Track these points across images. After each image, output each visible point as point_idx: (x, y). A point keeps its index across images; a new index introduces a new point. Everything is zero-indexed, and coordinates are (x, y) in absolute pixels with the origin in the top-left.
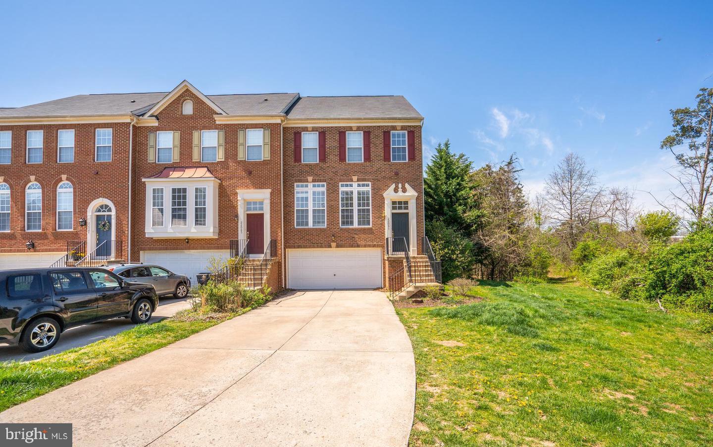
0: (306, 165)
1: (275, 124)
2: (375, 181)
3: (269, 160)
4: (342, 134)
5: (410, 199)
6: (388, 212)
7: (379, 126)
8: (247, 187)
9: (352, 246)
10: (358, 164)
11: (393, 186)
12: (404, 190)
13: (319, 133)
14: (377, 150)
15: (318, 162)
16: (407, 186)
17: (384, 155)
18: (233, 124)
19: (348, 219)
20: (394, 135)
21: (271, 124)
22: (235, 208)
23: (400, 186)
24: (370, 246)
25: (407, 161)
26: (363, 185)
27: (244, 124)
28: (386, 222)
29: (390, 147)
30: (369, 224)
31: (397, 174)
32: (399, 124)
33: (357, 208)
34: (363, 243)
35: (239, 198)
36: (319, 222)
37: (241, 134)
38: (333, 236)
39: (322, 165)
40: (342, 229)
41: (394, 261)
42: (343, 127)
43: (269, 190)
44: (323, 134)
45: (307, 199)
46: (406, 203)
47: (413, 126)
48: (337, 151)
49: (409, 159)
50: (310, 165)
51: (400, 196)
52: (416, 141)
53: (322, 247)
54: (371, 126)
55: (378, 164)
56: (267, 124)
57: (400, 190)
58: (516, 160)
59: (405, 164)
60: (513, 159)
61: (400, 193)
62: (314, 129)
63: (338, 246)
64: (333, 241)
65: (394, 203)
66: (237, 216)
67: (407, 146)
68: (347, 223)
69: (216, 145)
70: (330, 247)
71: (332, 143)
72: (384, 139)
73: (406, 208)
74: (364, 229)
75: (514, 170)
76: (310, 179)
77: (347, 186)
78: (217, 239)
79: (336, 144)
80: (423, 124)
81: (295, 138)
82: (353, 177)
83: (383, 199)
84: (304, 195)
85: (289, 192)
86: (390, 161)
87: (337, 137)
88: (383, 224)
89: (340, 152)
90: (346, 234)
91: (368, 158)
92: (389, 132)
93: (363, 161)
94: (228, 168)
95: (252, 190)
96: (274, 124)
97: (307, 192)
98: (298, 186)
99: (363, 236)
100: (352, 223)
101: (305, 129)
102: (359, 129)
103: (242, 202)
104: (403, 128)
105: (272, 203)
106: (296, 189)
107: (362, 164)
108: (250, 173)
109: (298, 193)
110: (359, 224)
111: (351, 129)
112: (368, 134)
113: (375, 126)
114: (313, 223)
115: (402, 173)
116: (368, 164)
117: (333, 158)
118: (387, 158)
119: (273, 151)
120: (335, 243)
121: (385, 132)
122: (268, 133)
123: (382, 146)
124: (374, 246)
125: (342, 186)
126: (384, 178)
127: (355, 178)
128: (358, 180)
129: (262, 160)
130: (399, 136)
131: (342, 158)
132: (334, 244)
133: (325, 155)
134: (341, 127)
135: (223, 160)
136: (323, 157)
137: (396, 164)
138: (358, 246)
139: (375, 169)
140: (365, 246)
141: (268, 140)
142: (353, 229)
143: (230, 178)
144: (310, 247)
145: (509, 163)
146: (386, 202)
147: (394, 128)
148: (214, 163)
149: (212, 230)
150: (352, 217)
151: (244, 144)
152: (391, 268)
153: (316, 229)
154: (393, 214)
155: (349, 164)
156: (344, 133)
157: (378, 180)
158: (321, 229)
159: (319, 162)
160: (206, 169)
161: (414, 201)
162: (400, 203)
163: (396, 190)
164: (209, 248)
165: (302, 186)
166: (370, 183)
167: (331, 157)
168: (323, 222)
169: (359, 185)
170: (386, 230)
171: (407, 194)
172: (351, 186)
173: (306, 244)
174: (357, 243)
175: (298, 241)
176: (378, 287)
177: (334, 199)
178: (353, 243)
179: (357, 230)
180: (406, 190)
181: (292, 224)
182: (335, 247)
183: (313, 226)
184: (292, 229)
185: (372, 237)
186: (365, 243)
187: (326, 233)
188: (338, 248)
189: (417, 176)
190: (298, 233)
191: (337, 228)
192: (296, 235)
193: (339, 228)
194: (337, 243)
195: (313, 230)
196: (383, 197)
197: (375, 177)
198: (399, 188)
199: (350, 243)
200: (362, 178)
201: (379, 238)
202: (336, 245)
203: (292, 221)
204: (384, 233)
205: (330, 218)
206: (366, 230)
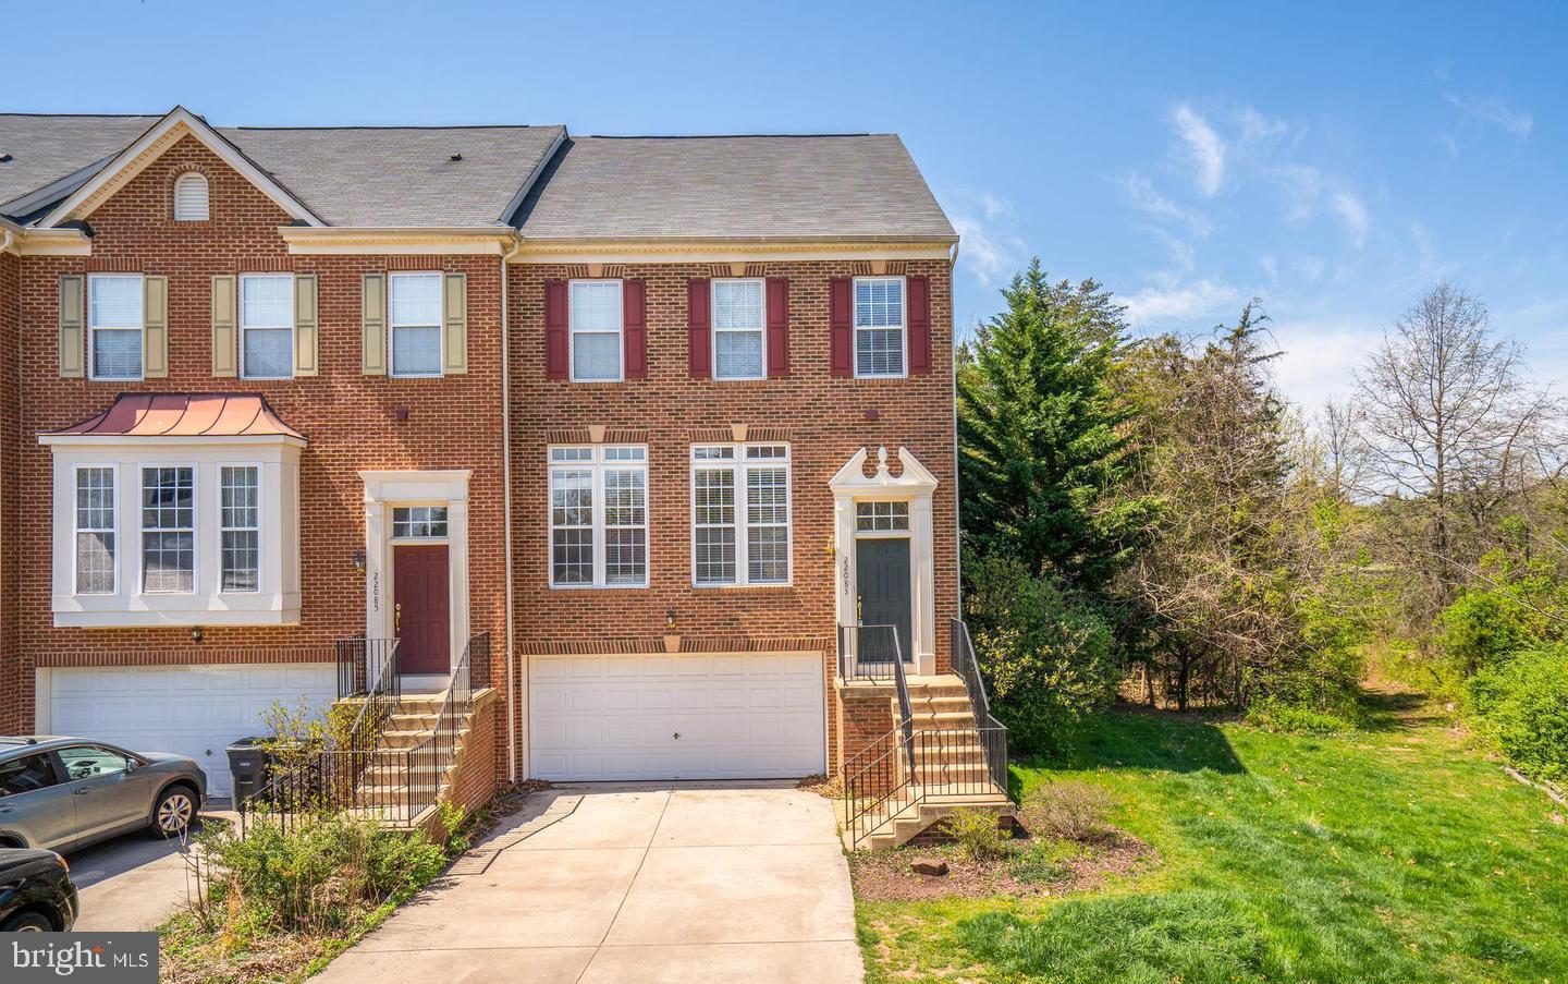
0: (585, 387)
1: (483, 257)
2: (803, 439)
3: (463, 376)
4: (697, 286)
5: (914, 497)
6: (843, 537)
7: (816, 264)
8: (394, 461)
9: (730, 648)
10: (749, 386)
11: (861, 456)
12: (896, 469)
13: (626, 284)
14: (811, 341)
15: (622, 378)
16: (904, 455)
17: (833, 356)
18: (343, 257)
19: (716, 559)
20: (864, 288)
21: (469, 257)
22: (354, 528)
23: (882, 454)
24: (786, 646)
25: (905, 374)
26: (766, 452)
27: (381, 258)
28: (838, 570)
29: (849, 330)
30: (783, 575)
31: (872, 416)
32: (879, 255)
33: (746, 525)
34: (765, 636)
35: (367, 498)
36: (626, 570)
37: (371, 288)
38: (671, 614)
39: (634, 387)
40: (698, 593)
41: (860, 701)
42: (701, 265)
43: (466, 474)
44: (637, 286)
45: (586, 499)
46: (902, 507)
47: (924, 262)
48: (681, 345)
49: (913, 368)
50: (598, 388)
51: (884, 487)
52: (935, 310)
53: (634, 650)
54: (791, 263)
55: (813, 383)
56: (455, 257)
57: (882, 467)
58: (1263, 323)
59: (898, 383)
60: (1251, 318)
61: (883, 478)
62: (609, 272)
63: (685, 647)
64: (671, 632)
65: (863, 508)
66: (361, 556)
67: (904, 327)
68: (716, 573)
69: (291, 324)
70: (661, 648)
71: (665, 317)
72: (833, 305)
73: (902, 524)
74: (770, 593)
75: (1254, 355)
76: (597, 431)
77: (714, 453)
78: (296, 628)
79: (681, 321)
80: (955, 256)
81: (548, 299)
82: (733, 425)
83: (828, 498)
84: (579, 484)
85: (529, 473)
86: (851, 375)
87: (683, 299)
88: (828, 578)
89: (691, 346)
90: (712, 608)
91: (780, 364)
92: (847, 282)
93: (764, 376)
94: (329, 399)
95: (411, 472)
96: (477, 257)
97: (588, 475)
98: (558, 456)
99: (765, 615)
100: (730, 572)
101: (581, 272)
102: (751, 270)
103: (379, 509)
104: (892, 268)
105: (472, 514)
106: (555, 466)
107: (761, 386)
108: (403, 416)
109: (558, 475)
110: (754, 573)
111: (725, 271)
112: (780, 286)
113: (803, 263)
114: (608, 573)
115: (891, 414)
116: (781, 384)
117: (670, 365)
118: (840, 366)
119: (475, 347)
120: (679, 637)
121: (834, 282)
122: (459, 285)
123: (825, 325)
124: (800, 646)
125: (700, 454)
126: (832, 429)
127: (740, 431)
128: (750, 437)
129: (442, 375)
130: (879, 289)
131: (699, 365)
132: (672, 641)
133: (643, 355)
134: (694, 265)
135: (315, 373)
136: (638, 363)
137: (871, 384)
138: (751, 647)
139: (803, 400)
140: (772, 647)
141: (459, 310)
142: (732, 593)
143: (338, 433)
144: (597, 650)
145: (1239, 334)
146: (838, 507)
147: (864, 268)
148: (286, 383)
149: (277, 603)
150: (730, 552)
151: (382, 322)
152: (852, 724)
153: (618, 594)
154: (860, 544)
155: (721, 385)
156: (706, 284)
157: (813, 436)
158: (631, 594)
159: (626, 377)
160: (257, 401)
161: (927, 503)
162: (882, 508)
163: (869, 470)
164: (270, 659)
165: (572, 456)
166: (787, 446)
167: (664, 362)
168: (640, 570)
169: (752, 453)
170: (838, 597)
171: (903, 481)
172: (728, 453)
173: (583, 639)
174: (745, 637)
175: (559, 630)
176: (813, 773)
177: (674, 498)
178: (735, 637)
179: (748, 594)
180: (902, 469)
181: (539, 576)
182: (677, 649)
183: (608, 581)
184: (539, 593)
185: (794, 618)
186: (773, 636)
187: (647, 604)
188: (684, 651)
189: (938, 424)
190: (558, 605)
191: (684, 591)
192: (553, 610)
193: (689, 591)
194: (682, 638)
195: (607, 597)
196: (829, 491)
197: (804, 425)
198: (879, 462)
199: (723, 637)
200: (763, 428)
201: (817, 622)
202: (681, 642)
203: (539, 567)
204: (831, 606)
205: (662, 557)
206: (773, 594)
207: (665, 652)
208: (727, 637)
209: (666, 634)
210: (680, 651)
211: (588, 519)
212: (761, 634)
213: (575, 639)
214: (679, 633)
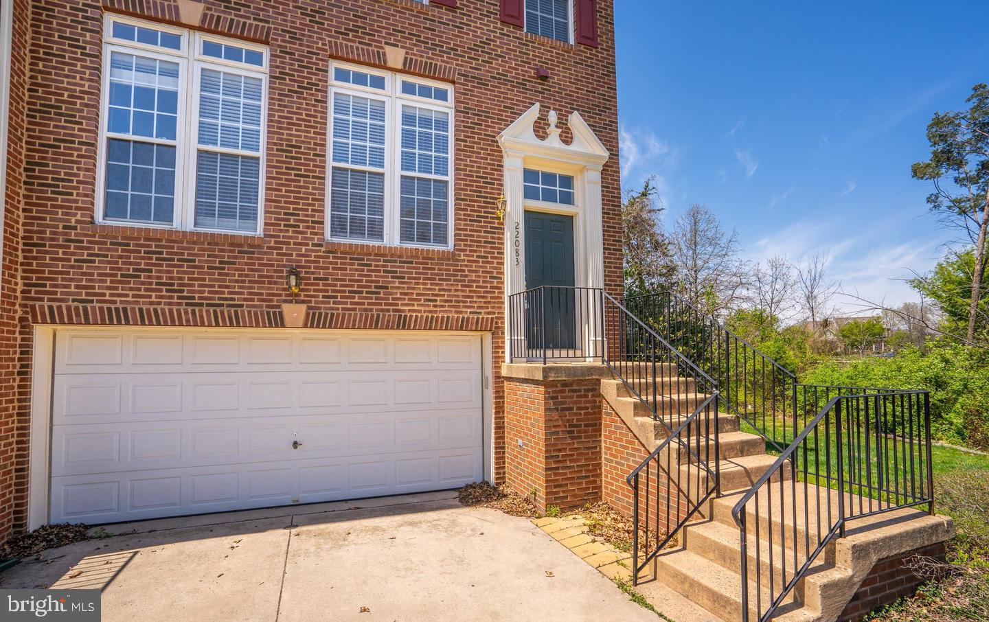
2: (468, 83)
5: (583, 169)
6: (513, 203)
9: (375, 324)
10: (409, 7)
11: (534, 112)
12: (567, 138)
16: (576, 121)
17: (503, 2)
19: (360, 213)
23: (553, 117)
24: (447, 325)
25: (572, 43)
26: (425, 92)
28: (506, 238)
30: (444, 239)
31: (542, 76)
33: (399, 172)
34: (420, 310)
36: (226, 211)
38: (292, 272)
40: (332, 249)
41: (565, 384)
45: (169, 100)
46: (567, 181)
49: (579, 38)
51: (553, 154)
53: (236, 322)
55: (481, 25)
57: (554, 132)
59: (568, 49)
61: (553, 143)
63: (312, 320)
64: (294, 298)
65: (530, 175)
68: (357, 228)
70: (278, 321)
73: (568, 199)
74: (427, 257)
76: (191, 12)
77: (360, 79)
82: (387, 47)
83: (497, 153)
84: (157, 83)
86: (521, 27)
88: (496, 246)
90: (352, 270)
97: (171, 71)
98: (122, 32)
99: (420, 284)
100: (376, 229)
106: (116, 45)
107: (422, 11)
109: (119, 63)
110: (406, 235)
114: (197, 214)
115: (560, 78)
116: (445, 15)
118: (511, 15)
120: (304, 307)
124: (463, 325)
125: (342, 76)
126: (502, 79)
127: (395, 57)
128: (408, 68)
132: (293, 312)
137: (542, 43)
138: (402, 323)
139: (470, 39)
140: (430, 324)
142: (381, 253)
146: (506, 166)
150: (377, 205)
152: (555, 415)
153: (213, 240)
154: (528, 214)
157: (481, 83)
158: (234, 242)
161: (597, 176)
162: (549, 178)
163: (540, 129)
165: (147, 38)
166: (450, 89)
168: (249, 213)
169: (408, 88)
170: (506, 268)
171: (574, 150)
172: (379, 83)
173: (151, 303)
174: (395, 311)
175: (108, 288)
176: (470, 481)
177: (304, 120)
178: (382, 310)
179: (400, 256)
180: (572, 138)
181: (76, 201)
182: (301, 323)
183: (196, 225)
184: (75, 228)
185: (457, 290)
186: (430, 311)
187: (259, 259)
188: (312, 326)
189: (603, 99)
190: (108, 250)
191: (314, 245)
192: (98, 255)
193: (321, 245)
194: (309, 308)
195: (195, 243)
196: (498, 146)
197: (471, 68)
198: (549, 125)
199: (366, 310)
200: (424, 60)
201: (483, 297)
202: (308, 314)
203: (77, 188)
204: (499, 277)
205: (283, 196)
206: (433, 259)
207: (283, 326)
208: (371, 310)
209: (286, 301)
210: (305, 326)
211: (169, 127)
212: (416, 307)
213: (137, 303)
214: (303, 302)
